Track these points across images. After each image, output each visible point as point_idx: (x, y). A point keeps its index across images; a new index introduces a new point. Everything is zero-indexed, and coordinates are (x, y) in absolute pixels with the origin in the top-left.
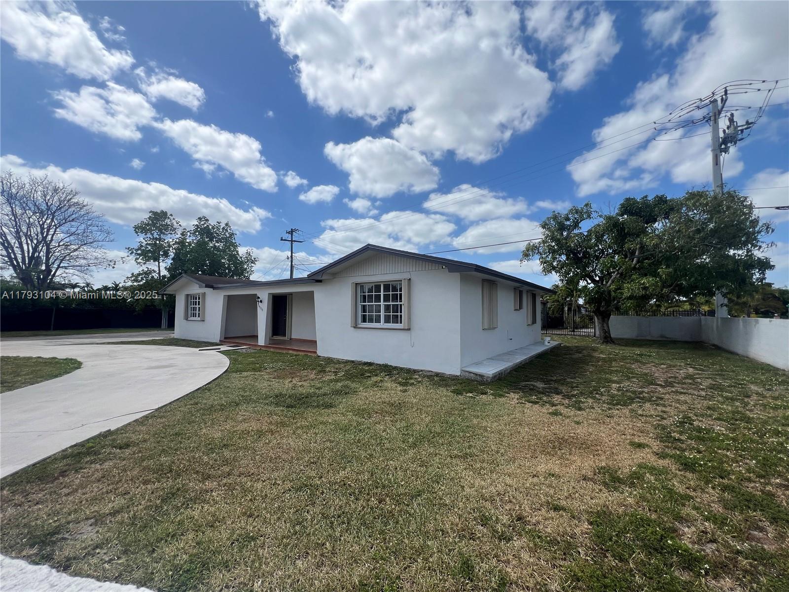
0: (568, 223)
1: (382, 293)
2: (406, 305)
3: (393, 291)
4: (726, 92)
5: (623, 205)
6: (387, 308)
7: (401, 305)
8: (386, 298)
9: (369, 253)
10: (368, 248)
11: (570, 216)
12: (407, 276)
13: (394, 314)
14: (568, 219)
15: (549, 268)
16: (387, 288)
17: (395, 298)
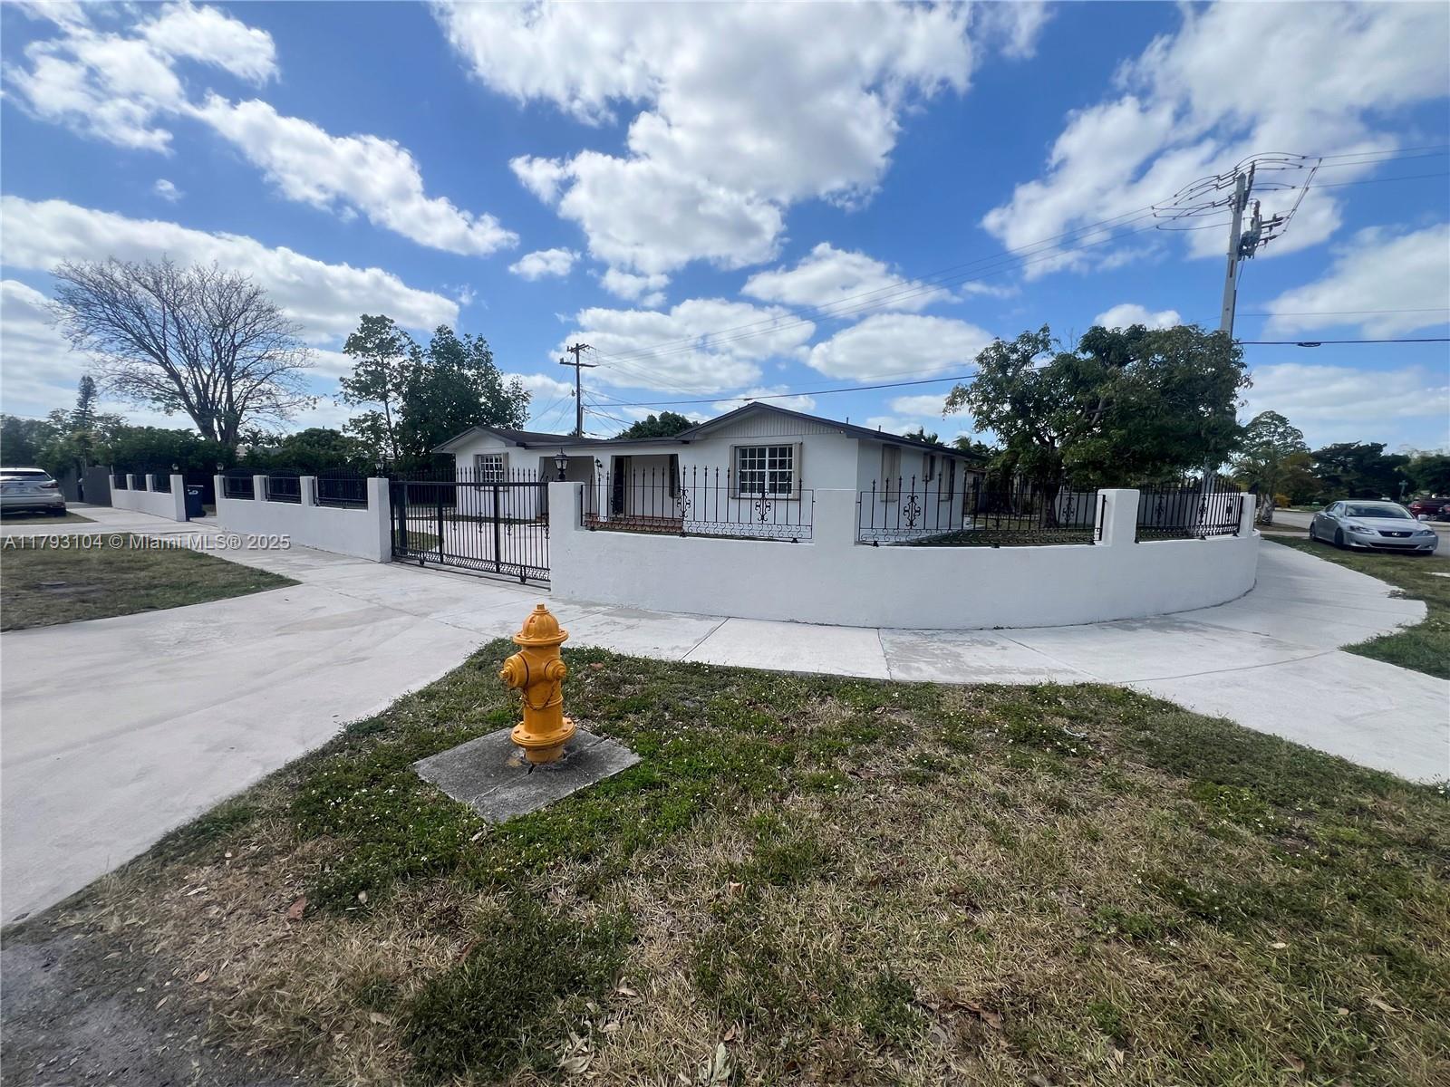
0: (1015, 356)
1: (767, 459)
2: (797, 471)
3: (782, 454)
4: (1253, 167)
5: (1086, 338)
6: (773, 475)
7: (790, 473)
8: (772, 464)
9: (755, 411)
10: (756, 406)
11: (1019, 346)
12: (799, 440)
13: (782, 484)
14: (1014, 350)
15: (984, 421)
16: (773, 452)
17: (782, 464)
